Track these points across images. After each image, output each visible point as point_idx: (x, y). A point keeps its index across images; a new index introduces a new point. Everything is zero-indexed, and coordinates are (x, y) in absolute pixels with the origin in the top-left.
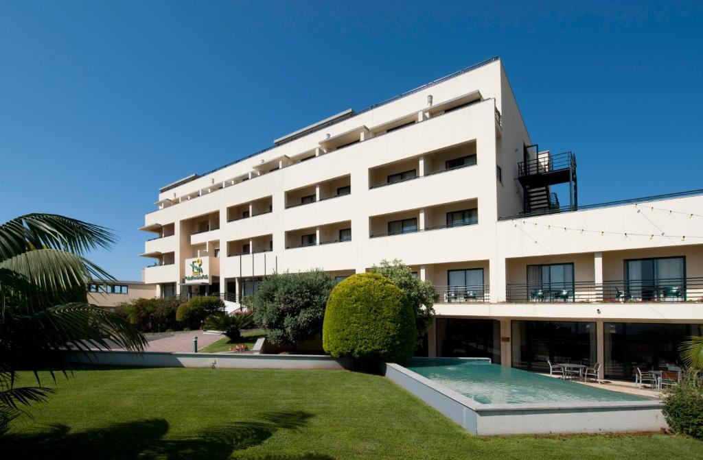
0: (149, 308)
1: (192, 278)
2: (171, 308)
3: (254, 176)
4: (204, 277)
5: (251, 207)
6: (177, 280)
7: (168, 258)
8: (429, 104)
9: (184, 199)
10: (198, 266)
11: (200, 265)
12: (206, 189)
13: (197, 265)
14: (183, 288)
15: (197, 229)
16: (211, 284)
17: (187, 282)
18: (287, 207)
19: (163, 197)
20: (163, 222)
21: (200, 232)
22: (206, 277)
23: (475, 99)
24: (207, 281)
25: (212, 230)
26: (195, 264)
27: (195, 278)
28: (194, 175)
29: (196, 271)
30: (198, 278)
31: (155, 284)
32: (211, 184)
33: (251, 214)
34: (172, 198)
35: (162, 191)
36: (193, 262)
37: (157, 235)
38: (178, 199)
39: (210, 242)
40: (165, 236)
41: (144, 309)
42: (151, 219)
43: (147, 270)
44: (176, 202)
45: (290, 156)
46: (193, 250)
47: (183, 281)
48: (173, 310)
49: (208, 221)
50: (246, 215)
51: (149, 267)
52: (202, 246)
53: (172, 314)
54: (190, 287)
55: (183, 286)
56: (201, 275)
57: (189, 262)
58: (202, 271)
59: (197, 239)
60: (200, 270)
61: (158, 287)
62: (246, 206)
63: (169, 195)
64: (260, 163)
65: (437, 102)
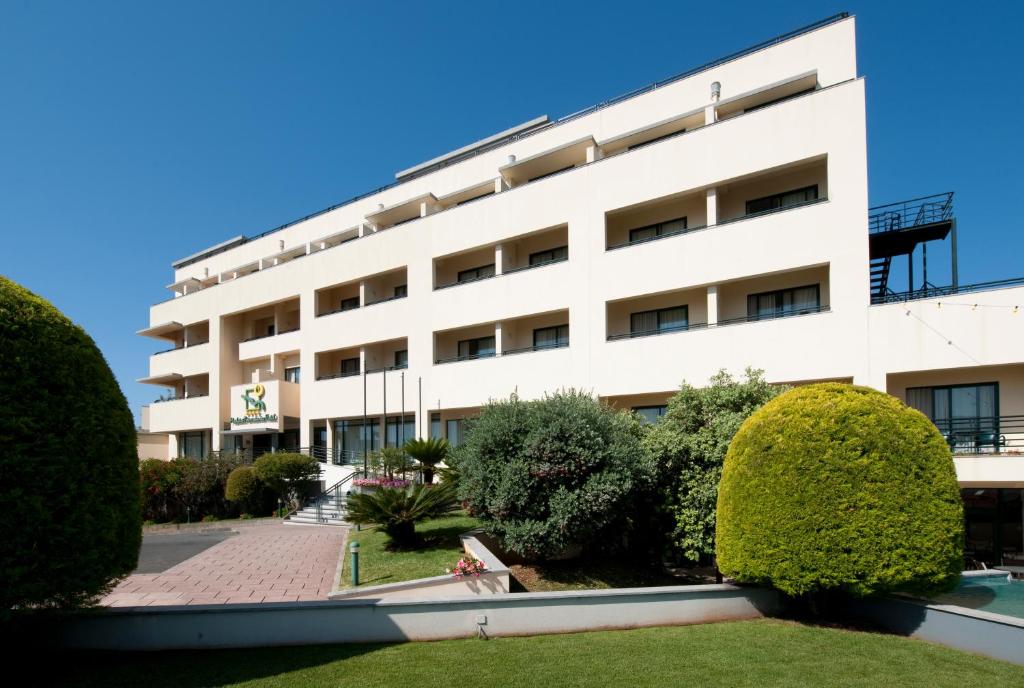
0: (171, 478)
1: (245, 421)
2: (214, 477)
3: (368, 232)
4: (267, 419)
5: (362, 288)
6: (214, 424)
7: (197, 385)
8: (715, 97)
9: (227, 277)
10: (257, 399)
11: (261, 397)
12: (270, 258)
13: (255, 396)
14: (224, 438)
15: (249, 333)
16: (282, 431)
17: (235, 428)
18: (437, 287)
19: (182, 275)
20: (186, 320)
21: (257, 337)
22: (273, 419)
23: (805, 87)
24: (275, 426)
25: (280, 333)
26: (251, 395)
27: (251, 421)
28: (240, 238)
29: (251, 407)
30: (258, 421)
31: (167, 434)
32: (278, 251)
33: (362, 301)
34: (202, 277)
35: (181, 266)
36: (248, 392)
37: (171, 344)
38: (216, 278)
39: (278, 356)
40: (188, 346)
41: (163, 479)
42: (162, 315)
43: (154, 407)
44: (212, 282)
45: (437, 196)
46: (243, 370)
47: (226, 426)
48: (219, 481)
49: (273, 318)
50: (352, 303)
51: (157, 401)
52: (261, 363)
53: (218, 488)
54: (239, 437)
55: (225, 435)
56: (264, 416)
57: (237, 392)
58: (265, 409)
59: (250, 350)
60: (261, 406)
61: (173, 439)
62: (353, 286)
63: (196, 271)
64: (376, 209)
65: (729, 93)
